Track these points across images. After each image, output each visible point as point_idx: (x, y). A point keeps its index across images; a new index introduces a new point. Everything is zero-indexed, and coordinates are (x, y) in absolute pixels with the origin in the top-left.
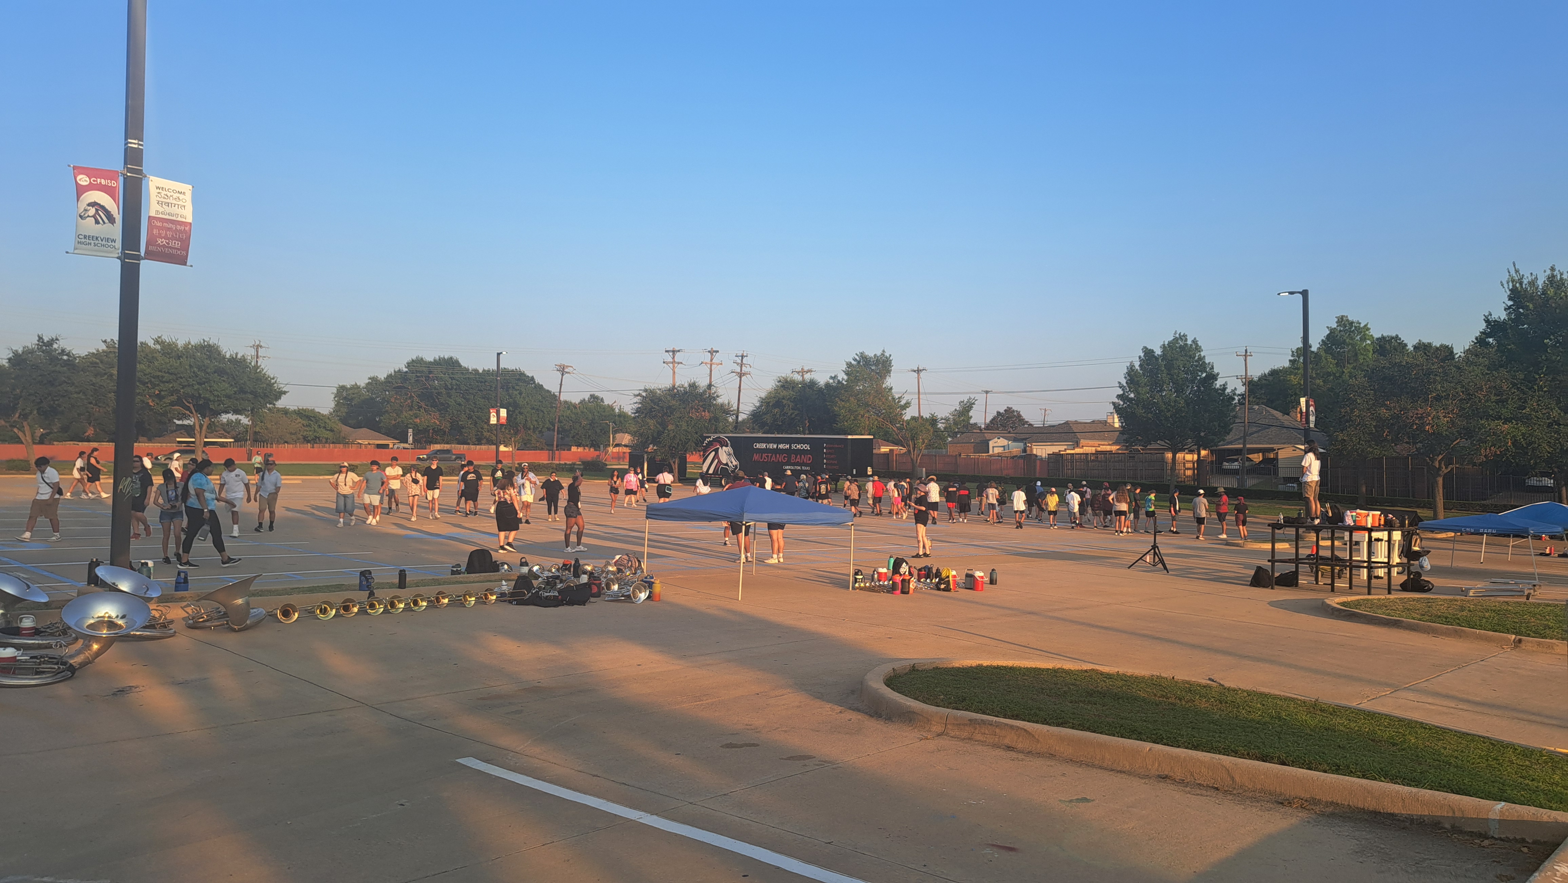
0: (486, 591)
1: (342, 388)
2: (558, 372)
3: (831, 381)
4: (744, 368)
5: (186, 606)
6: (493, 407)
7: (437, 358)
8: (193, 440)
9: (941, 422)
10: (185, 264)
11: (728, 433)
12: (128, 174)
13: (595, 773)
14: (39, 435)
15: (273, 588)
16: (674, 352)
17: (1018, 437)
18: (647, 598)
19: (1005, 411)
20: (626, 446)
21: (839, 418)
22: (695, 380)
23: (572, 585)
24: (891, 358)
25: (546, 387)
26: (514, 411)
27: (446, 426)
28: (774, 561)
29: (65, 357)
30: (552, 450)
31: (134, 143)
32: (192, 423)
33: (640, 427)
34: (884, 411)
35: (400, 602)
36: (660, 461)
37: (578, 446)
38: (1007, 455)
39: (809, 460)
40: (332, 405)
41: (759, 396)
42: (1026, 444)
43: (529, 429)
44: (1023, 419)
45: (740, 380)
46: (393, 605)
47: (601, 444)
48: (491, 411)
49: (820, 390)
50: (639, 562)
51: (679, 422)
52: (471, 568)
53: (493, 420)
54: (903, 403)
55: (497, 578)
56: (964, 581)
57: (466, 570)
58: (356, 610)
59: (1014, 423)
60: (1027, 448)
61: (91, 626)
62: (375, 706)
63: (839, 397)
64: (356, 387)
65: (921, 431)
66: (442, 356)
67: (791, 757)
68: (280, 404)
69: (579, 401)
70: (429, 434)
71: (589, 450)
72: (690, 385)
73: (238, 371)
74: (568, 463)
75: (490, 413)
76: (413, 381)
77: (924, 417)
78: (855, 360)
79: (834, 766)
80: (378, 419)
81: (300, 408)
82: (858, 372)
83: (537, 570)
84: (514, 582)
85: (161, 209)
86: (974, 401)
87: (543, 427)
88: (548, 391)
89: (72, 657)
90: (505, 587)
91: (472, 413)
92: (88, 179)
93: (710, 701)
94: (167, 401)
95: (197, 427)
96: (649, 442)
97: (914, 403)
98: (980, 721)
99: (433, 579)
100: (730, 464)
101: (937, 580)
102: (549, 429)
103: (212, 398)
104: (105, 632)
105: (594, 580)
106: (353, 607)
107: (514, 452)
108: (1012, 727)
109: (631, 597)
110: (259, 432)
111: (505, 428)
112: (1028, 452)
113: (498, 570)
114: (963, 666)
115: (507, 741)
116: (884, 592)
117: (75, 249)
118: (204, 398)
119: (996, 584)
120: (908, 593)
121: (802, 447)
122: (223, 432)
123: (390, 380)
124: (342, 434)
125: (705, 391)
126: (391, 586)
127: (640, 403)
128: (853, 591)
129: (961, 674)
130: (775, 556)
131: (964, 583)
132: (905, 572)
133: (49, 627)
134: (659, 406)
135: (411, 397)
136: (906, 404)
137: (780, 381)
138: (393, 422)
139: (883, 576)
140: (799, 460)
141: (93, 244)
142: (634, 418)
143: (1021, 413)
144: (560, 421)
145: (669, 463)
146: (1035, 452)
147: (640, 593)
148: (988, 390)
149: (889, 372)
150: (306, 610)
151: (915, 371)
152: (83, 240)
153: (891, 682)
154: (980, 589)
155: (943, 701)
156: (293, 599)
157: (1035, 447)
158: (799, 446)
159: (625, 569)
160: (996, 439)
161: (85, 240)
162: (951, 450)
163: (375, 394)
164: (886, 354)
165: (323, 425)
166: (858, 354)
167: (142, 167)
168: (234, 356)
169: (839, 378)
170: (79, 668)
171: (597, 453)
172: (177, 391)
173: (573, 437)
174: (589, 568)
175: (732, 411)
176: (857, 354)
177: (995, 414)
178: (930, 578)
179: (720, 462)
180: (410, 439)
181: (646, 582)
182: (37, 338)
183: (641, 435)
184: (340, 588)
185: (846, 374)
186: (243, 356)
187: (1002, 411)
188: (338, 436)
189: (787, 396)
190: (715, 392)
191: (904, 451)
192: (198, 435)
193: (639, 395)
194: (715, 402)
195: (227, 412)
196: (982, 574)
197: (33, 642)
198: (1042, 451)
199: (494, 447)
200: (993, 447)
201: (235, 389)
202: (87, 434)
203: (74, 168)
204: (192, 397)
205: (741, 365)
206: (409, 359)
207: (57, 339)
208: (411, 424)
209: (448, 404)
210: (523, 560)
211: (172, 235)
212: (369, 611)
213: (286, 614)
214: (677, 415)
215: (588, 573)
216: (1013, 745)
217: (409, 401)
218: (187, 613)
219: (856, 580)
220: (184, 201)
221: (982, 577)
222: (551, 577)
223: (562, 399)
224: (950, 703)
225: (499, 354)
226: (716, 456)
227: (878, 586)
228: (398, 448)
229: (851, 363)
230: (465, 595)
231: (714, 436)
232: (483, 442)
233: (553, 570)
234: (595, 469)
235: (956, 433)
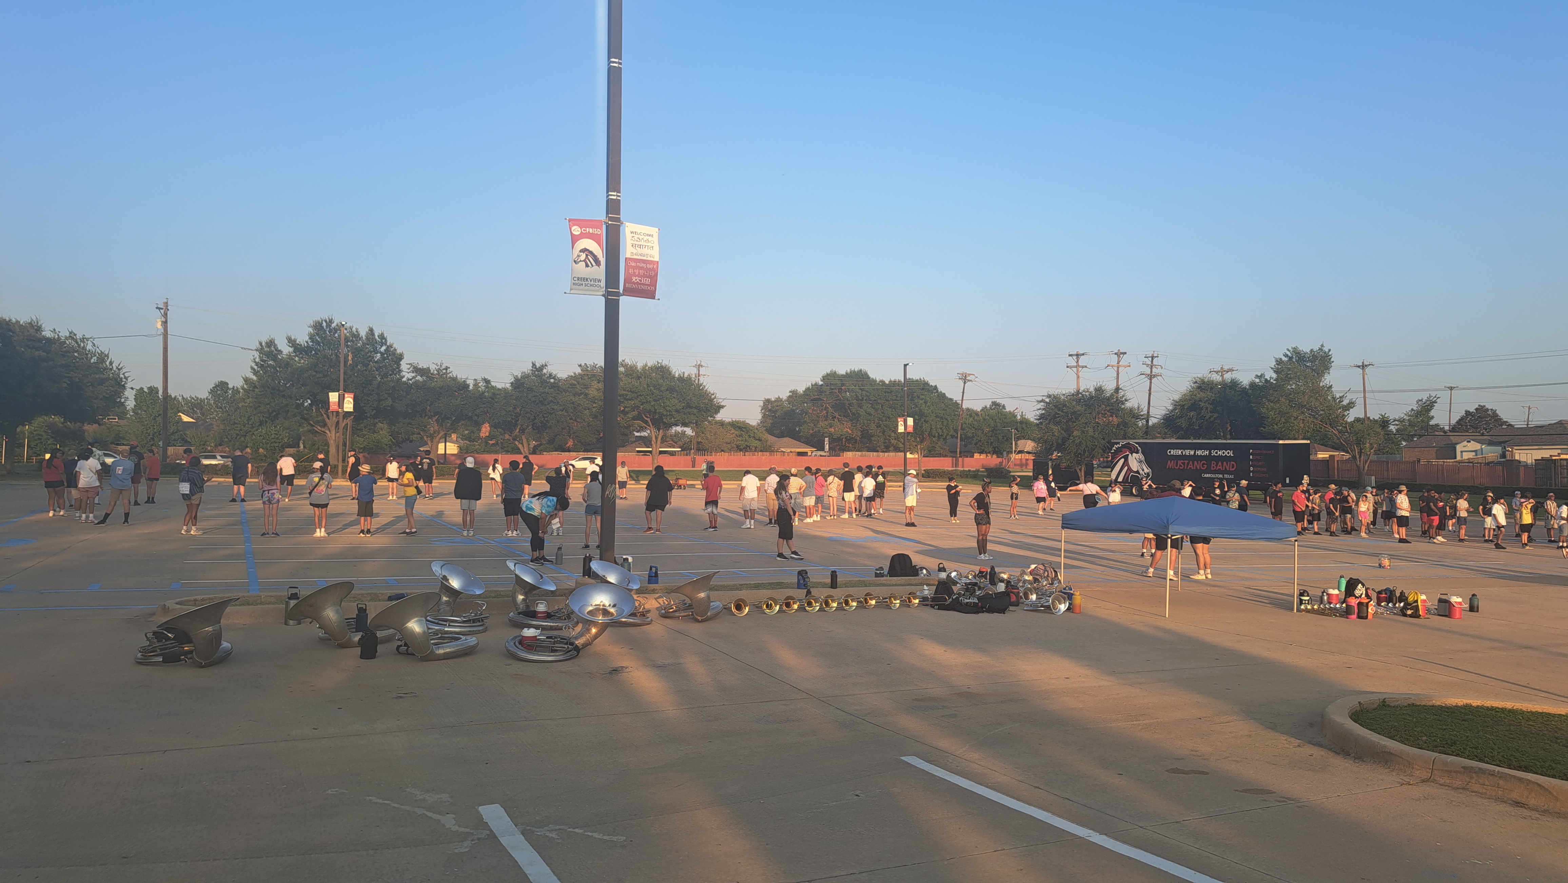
0: (909, 594)
1: (767, 401)
2: (961, 380)
3: (1257, 380)
4: (1154, 370)
5: (659, 597)
6: (899, 416)
7: (849, 371)
8: (651, 449)
9: (1393, 423)
10: (654, 298)
11: (1139, 439)
12: (610, 222)
13: (1035, 785)
14: (532, 447)
15: (725, 583)
16: (1077, 355)
17: (1495, 440)
18: (1067, 609)
19: (1476, 409)
20: (1028, 453)
21: (1267, 421)
22: (1101, 383)
23: (991, 593)
24: (1330, 353)
25: (949, 395)
26: (920, 420)
27: (857, 434)
28: (1201, 576)
29: (552, 380)
30: (956, 457)
31: (613, 195)
32: (647, 435)
33: (1044, 434)
34: (1322, 412)
35: (833, 601)
36: (1065, 468)
37: (981, 453)
38: (1480, 461)
39: (1233, 468)
40: (760, 416)
41: (1172, 399)
42: (1505, 448)
43: (934, 437)
44: (1501, 419)
45: (1151, 382)
46: (827, 604)
47: (1004, 451)
48: (899, 420)
49: (1244, 390)
50: (1056, 572)
51: (1085, 428)
52: (893, 572)
53: (901, 429)
54: (1345, 402)
55: (917, 582)
56: (1436, 607)
57: (888, 573)
58: (796, 607)
59: (1487, 423)
60: (1507, 453)
61: (590, 613)
62: (824, 699)
63: (1266, 398)
64: (779, 400)
65: (1369, 435)
66: (853, 369)
67: (1249, 790)
68: (719, 417)
69: (981, 408)
70: (842, 443)
71: (992, 457)
72: (1096, 390)
73: (685, 389)
74: (972, 469)
75: (898, 422)
76: (828, 393)
77: (1371, 418)
78: (1286, 355)
79: (1299, 804)
80: (797, 429)
81: (734, 420)
82: (1289, 369)
83: (955, 577)
84: (935, 587)
85: (635, 251)
86: (1435, 399)
87: (948, 434)
88: (951, 400)
89: (577, 638)
90: (927, 591)
91: (881, 422)
92: (579, 229)
93: (1147, 721)
94: (630, 416)
95: (654, 439)
96: (1053, 449)
97: (1360, 402)
98: (1477, 769)
99: (860, 581)
100: (1141, 472)
101: (1402, 604)
102: (952, 436)
103: (665, 413)
104: (600, 618)
105: (1012, 589)
106: (793, 604)
107: (920, 459)
108: (1520, 780)
109: (1050, 607)
110: (701, 442)
111: (912, 436)
112: (1508, 458)
113: (917, 575)
114: (1446, 704)
115: (945, 743)
116: (1336, 616)
117: (571, 289)
118: (659, 413)
119: (1478, 612)
120: (1366, 618)
121: (1224, 453)
122: (672, 442)
123: (808, 393)
124: (769, 443)
125: (1112, 395)
126: (824, 585)
127: (1043, 409)
128: (1298, 613)
129: (1446, 713)
130: (1202, 572)
131: (1436, 609)
132: (1362, 594)
133: (557, 612)
134: (1063, 412)
135: (826, 408)
136: (1349, 404)
137: (1196, 382)
138: (811, 432)
139: (1334, 598)
140: (1221, 468)
141: (584, 285)
142: (1038, 425)
143: (1497, 412)
144: (962, 429)
145: (1075, 470)
146: (1517, 458)
147: (1060, 604)
148: (1453, 386)
149: (1328, 368)
150: (754, 605)
151: (1359, 367)
152: (577, 282)
153: (1357, 716)
154: (1457, 617)
155: (1426, 743)
156: (743, 594)
157: (1517, 451)
158: (1220, 453)
159: (1042, 579)
160: (1466, 442)
161: (580, 282)
162: (1408, 456)
163: (795, 406)
164: (1324, 349)
165: (752, 435)
166: (1290, 349)
167: (620, 215)
168: (682, 376)
169: (1266, 377)
170: (582, 648)
171: (1000, 460)
172: (638, 407)
173: (976, 444)
174: (1005, 576)
175: (1142, 416)
176: (1288, 350)
177: (1463, 413)
178: (1392, 602)
179: (1130, 469)
180: (827, 447)
181: (1065, 593)
182: (532, 365)
183: (1046, 442)
184: (780, 585)
185: (1275, 371)
186: (689, 375)
187: (1472, 410)
188: (765, 445)
189: (1204, 398)
190: (1123, 396)
191: (1347, 457)
192: (654, 446)
193: (1042, 401)
194: (1123, 406)
195: (677, 425)
196: (1460, 600)
197: (546, 624)
198: (1527, 456)
199: (902, 454)
200: (1462, 452)
201: (683, 404)
202: (568, 445)
203: (570, 220)
204: (650, 412)
205: (1152, 366)
206: (824, 373)
207: (546, 365)
208: (827, 433)
209: (859, 414)
210: (941, 566)
211: (644, 273)
212: (807, 608)
213: (739, 608)
214: (1083, 421)
215: (1005, 582)
216: (1523, 801)
217: (825, 412)
218: (660, 604)
219: (1301, 602)
220: (652, 242)
221: (1460, 603)
222: (970, 584)
223: (964, 407)
224: (1436, 746)
225: (905, 365)
226: (1126, 463)
227: (1329, 609)
228: (816, 455)
229: (1281, 359)
230: (890, 598)
231: (1123, 442)
232: (890, 449)
233: (970, 577)
234: (998, 475)
235: (1413, 436)
